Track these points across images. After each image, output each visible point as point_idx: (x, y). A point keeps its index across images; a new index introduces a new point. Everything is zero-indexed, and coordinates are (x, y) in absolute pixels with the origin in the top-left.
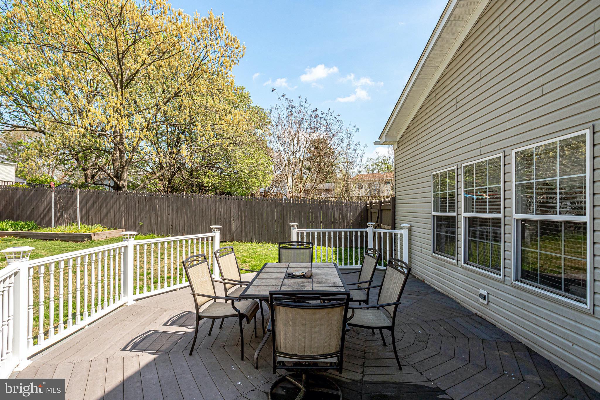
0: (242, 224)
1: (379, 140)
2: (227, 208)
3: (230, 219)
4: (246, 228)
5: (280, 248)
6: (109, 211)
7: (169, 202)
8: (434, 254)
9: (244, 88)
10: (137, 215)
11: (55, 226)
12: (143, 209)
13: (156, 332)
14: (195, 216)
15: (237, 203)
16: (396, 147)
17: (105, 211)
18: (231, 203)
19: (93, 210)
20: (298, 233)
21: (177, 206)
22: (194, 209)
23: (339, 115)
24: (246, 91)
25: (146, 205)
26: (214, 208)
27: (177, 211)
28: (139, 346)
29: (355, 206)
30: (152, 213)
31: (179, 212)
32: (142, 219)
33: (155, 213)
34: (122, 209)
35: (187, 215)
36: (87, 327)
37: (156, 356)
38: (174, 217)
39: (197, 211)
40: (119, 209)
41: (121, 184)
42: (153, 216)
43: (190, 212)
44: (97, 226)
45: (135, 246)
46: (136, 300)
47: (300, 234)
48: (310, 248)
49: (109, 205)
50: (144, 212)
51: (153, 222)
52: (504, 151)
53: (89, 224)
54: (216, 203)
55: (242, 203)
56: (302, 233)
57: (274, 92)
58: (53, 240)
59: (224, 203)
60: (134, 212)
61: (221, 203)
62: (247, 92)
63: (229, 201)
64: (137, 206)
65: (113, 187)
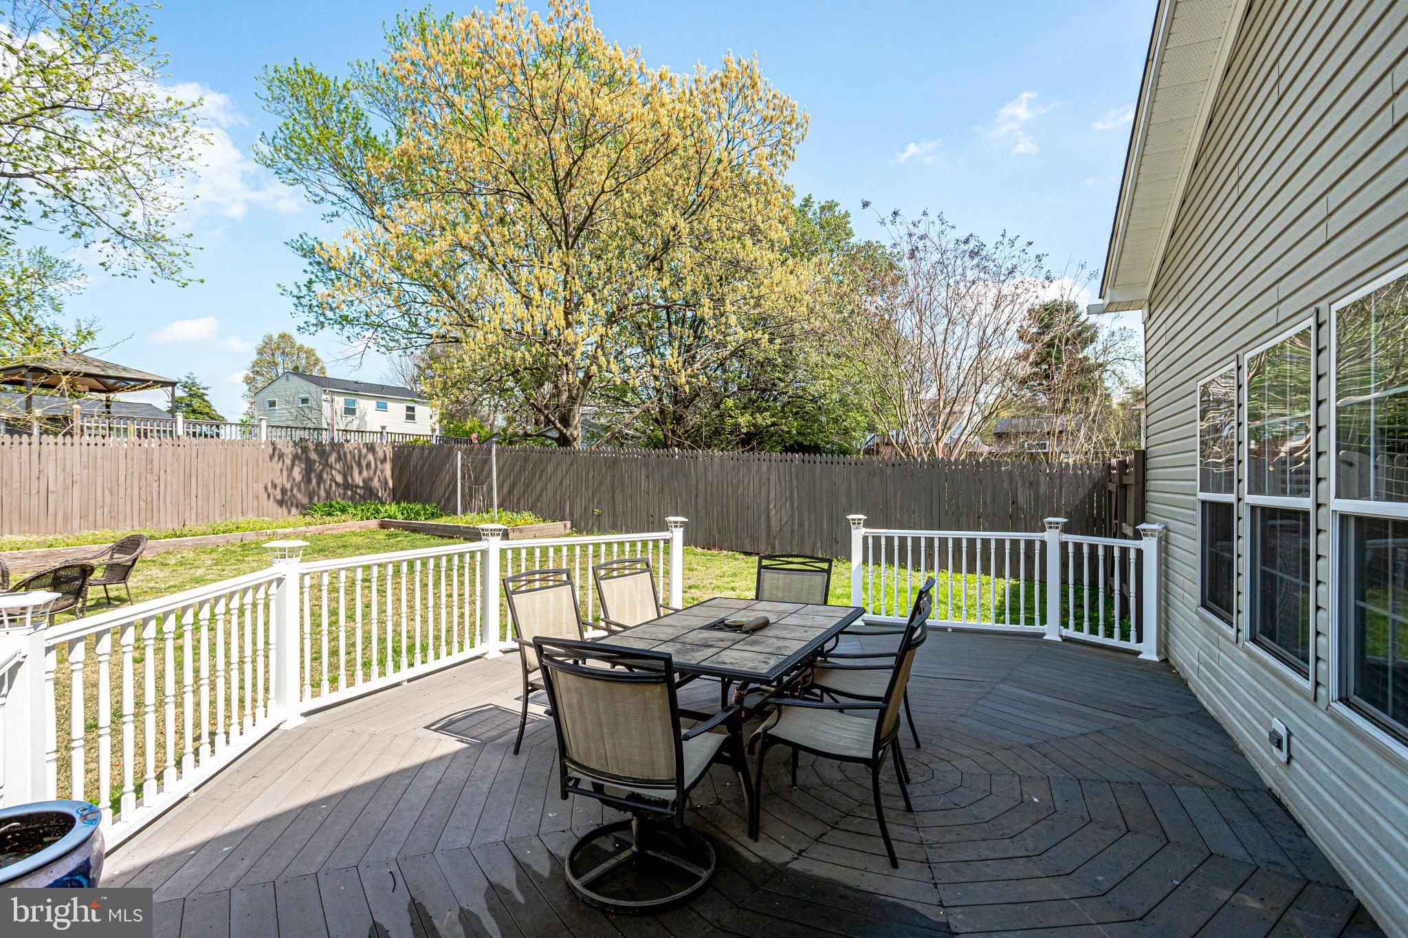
0: (792, 516)
1: (1101, 301)
2: (760, 481)
3: (768, 504)
4: (801, 525)
5: (760, 567)
6: (545, 488)
7: (648, 469)
8: (1202, 610)
9: (837, 205)
10: (590, 494)
11: (464, 512)
12: (601, 483)
13: (497, 708)
14: (697, 497)
15: (782, 469)
16: (1146, 315)
17: (539, 487)
18: (769, 469)
19: (520, 487)
20: (865, 539)
21: (662, 475)
22: (694, 483)
23: (1030, 244)
24: (840, 210)
25: (606, 474)
26: (735, 481)
27: (662, 489)
28: (453, 726)
29: (1075, 474)
30: (618, 491)
31: (666, 489)
32: (599, 502)
33: (623, 491)
34: (566, 482)
35: (681, 496)
36: (405, 684)
37: (465, 745)
38: (656, 499)
39: (701, 487)
40: (561, 482)
41: (568, 434)
42: (619, 498)
43: (686, 491)
44: (526, 514)
45: (503, 552)
46: (505, 652)
47: (870, 541)
48: (823, 570)
49: (544, 476)
50: (603, 488)
51: (619, 510)
52: (1318, 311)
53: (513, 511)
54: (739, 470)
55: (793, 470)
56: (877, 539)
57: (867, 208)
58: (452, 538)
59: (754, 469)
60: (586, 488)
61: (749, 469)
62: (843, 212)
63: (765, 466)
64: (591, 476)
65: (556, 440)
